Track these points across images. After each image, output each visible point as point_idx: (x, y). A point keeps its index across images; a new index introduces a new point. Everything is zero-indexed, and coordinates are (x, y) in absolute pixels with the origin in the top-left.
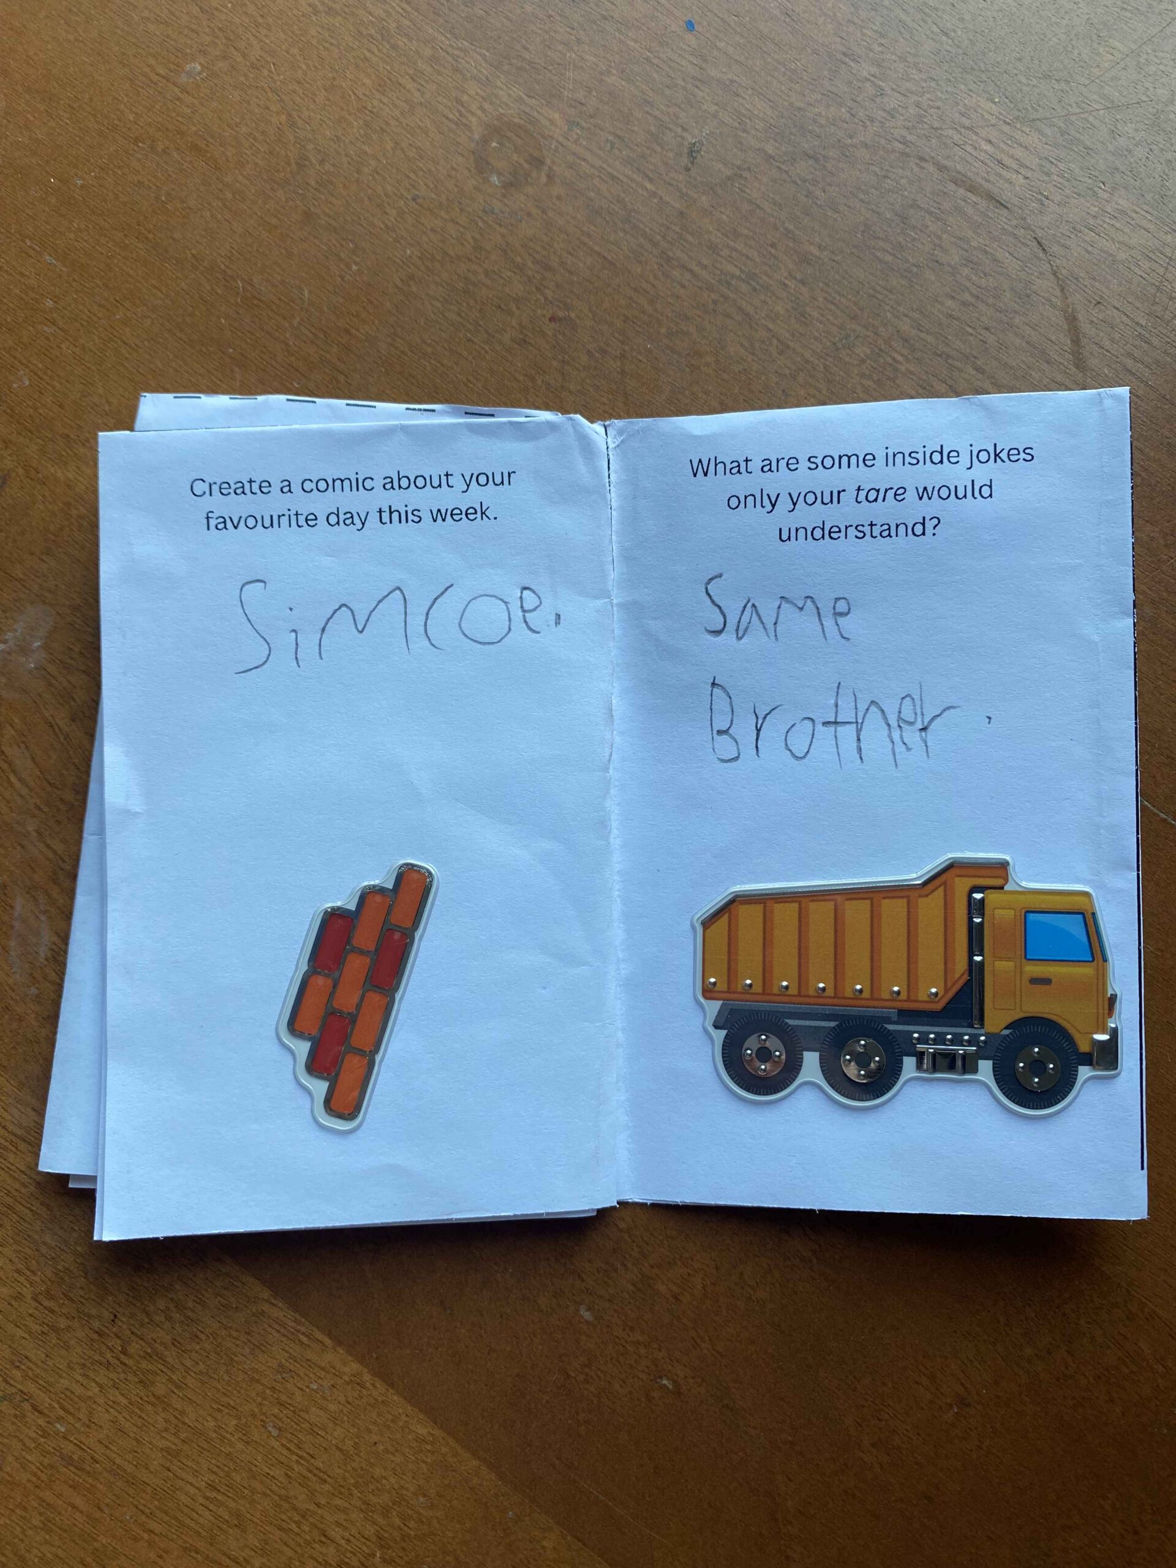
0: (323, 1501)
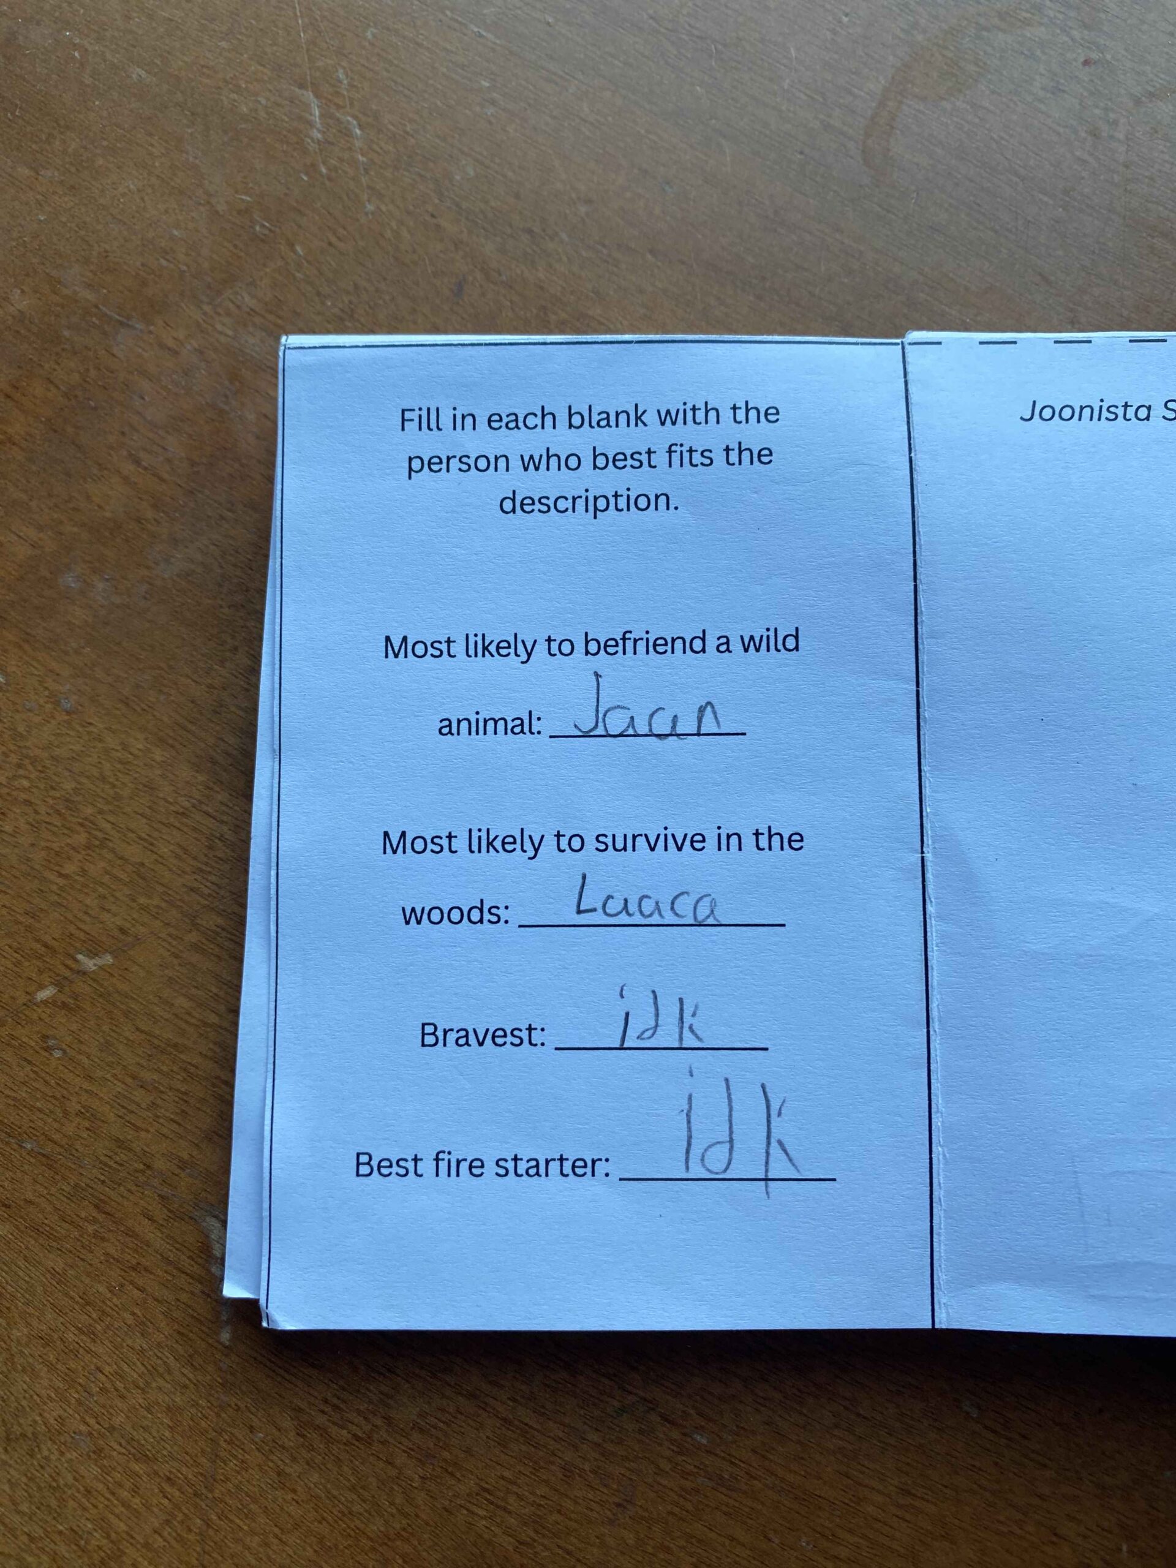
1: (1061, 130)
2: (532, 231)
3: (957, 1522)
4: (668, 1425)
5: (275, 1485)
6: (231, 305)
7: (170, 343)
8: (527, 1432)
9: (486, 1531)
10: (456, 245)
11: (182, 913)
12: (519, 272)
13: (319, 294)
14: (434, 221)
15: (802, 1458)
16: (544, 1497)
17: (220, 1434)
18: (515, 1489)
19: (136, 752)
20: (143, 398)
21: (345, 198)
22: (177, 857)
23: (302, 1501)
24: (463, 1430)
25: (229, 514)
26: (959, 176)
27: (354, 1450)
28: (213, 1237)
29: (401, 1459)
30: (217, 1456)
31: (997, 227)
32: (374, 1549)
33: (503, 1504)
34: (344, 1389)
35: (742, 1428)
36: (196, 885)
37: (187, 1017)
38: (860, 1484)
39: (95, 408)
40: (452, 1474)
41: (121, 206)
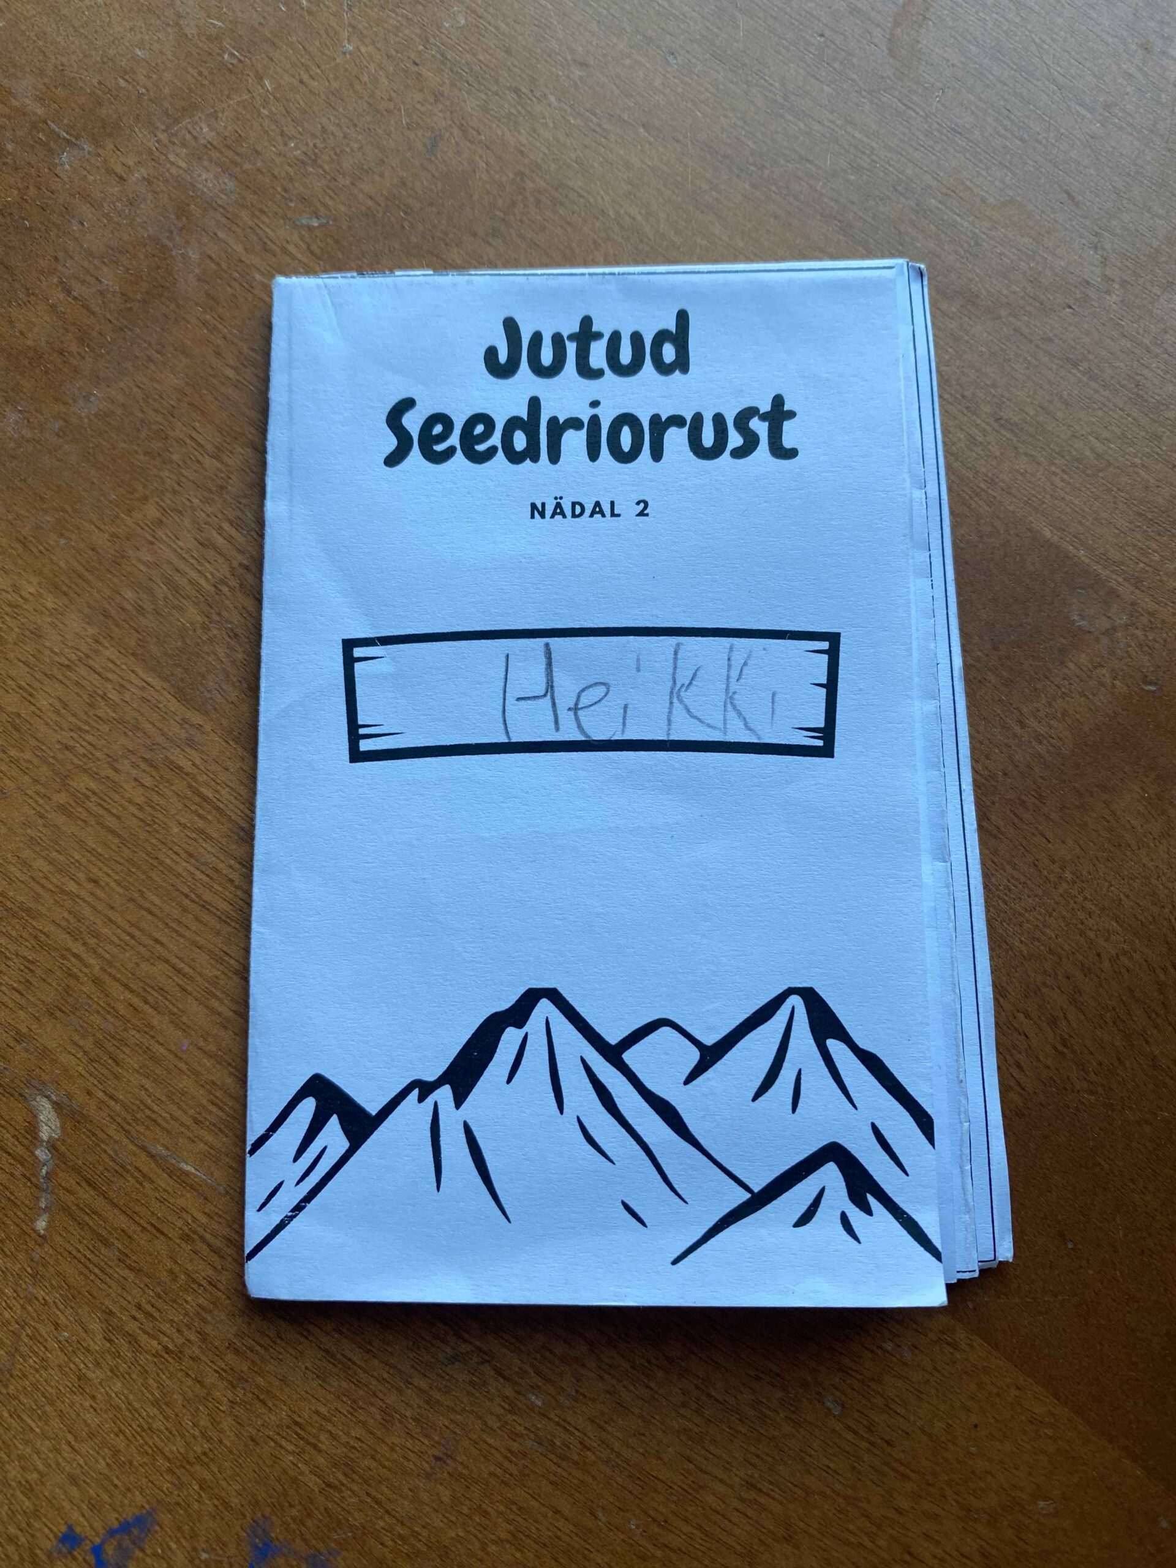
0: (905, 1504)
1: (1110, 40)
2: (520, 90)
3: (802, 1525)
4: (502, 1380)
5: (74, 1389)
6: (188, 136)
7: (119, 169)
8: (349, 1368)
9: (292, 1467)
10: (436, 96)
11: (53, 770)
12: (500, 133)
13: (282, 134)
14: (415, 69)
15: (643, 1435)
16: (359, 1439)
17: (23, 1328)
18: (329, 1427)
19: (28, 596)
20: (82, 224)
21: (322, 32)
22: (57, 712)
23: (101, 1410)
24: (281, 1357)
25: (159, 356)
26: (991, 77)
27: (163, 1363)
28: (41, 1118)
29: (211, 1379)
30: (17, 1350)
31: (1025, 136)
32: (170, 1471)
33: (314, 1441)
34: (159, 1297)
35: (582, 1394)
36: (71, 743)
37: (44, 881)
38: (701, 1470)
39: (31, 229)
40: (261, 1401)
41: (85, 19)
